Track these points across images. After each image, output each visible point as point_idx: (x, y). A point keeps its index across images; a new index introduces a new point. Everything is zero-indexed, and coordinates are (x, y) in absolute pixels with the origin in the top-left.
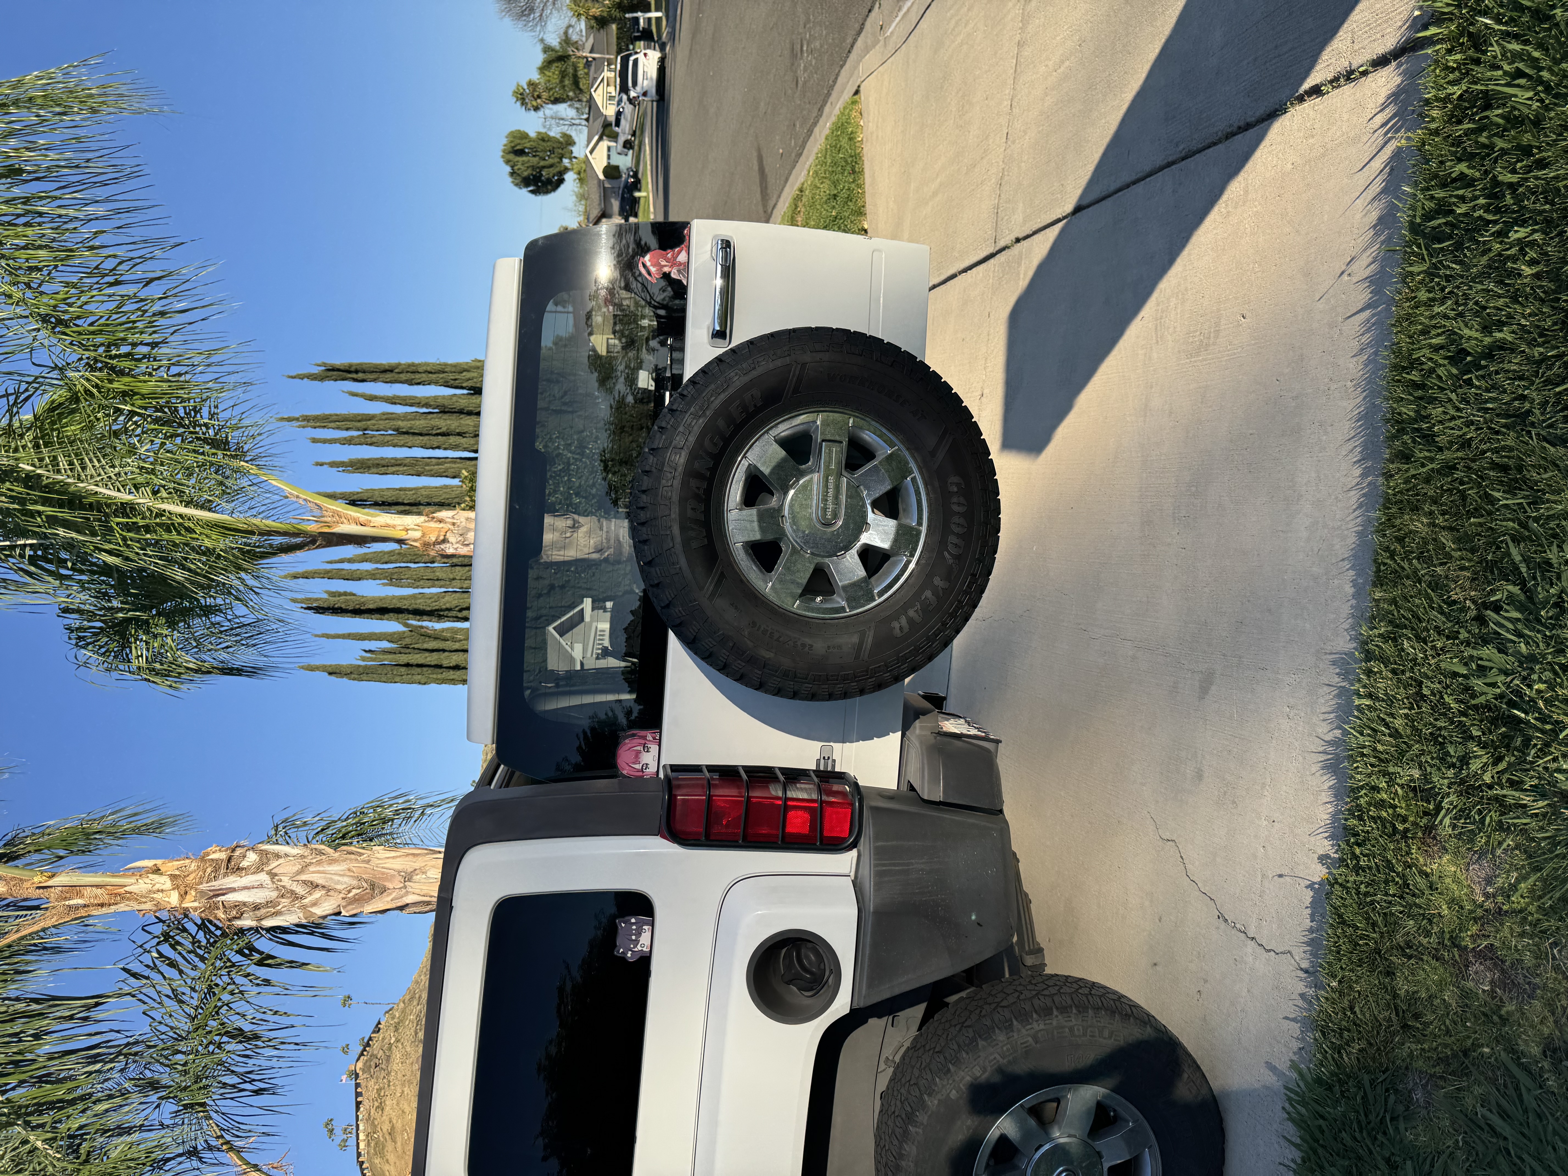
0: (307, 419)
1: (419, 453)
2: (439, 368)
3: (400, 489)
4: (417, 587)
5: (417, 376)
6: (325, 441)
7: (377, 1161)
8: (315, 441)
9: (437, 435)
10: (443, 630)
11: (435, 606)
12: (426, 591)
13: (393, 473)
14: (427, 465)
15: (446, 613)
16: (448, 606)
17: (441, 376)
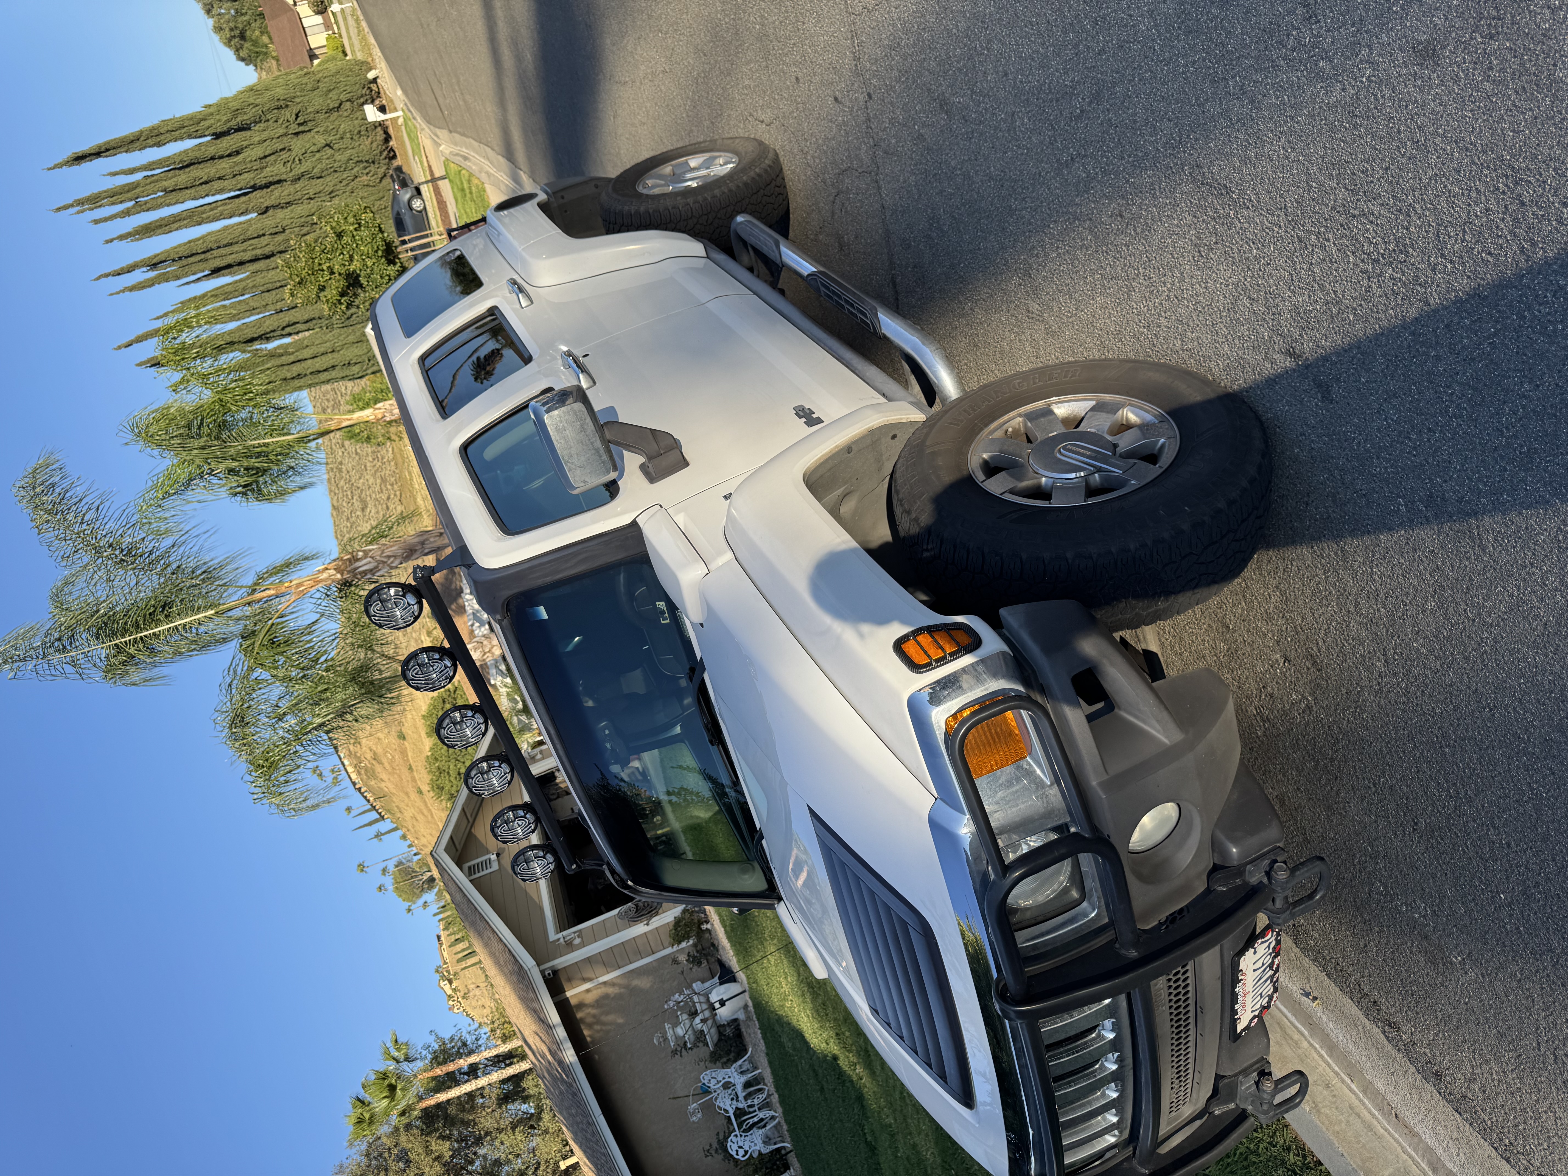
0: (80, 202)
1: (191, 204)
2: (177, 125)
3: (190, 242)
4: (239, 319)
5: (163, 137)
6: (106, 220)
7: (373, 783)
8: (96, 222)
9: (201, 184)
10: (275, 349)
11: (260, 332)
12: (247, 320)
13: (177, 229)
14: (203, 213)
15: (272, 335)
16: (271, 328)
17: (183, 131)
